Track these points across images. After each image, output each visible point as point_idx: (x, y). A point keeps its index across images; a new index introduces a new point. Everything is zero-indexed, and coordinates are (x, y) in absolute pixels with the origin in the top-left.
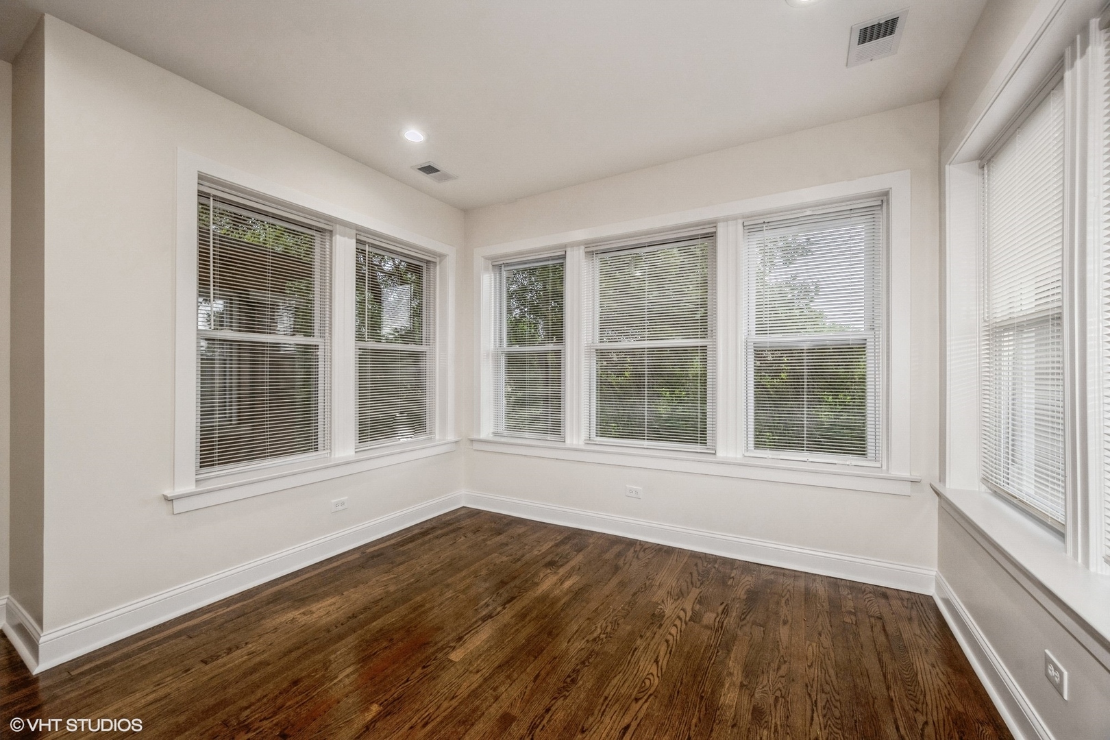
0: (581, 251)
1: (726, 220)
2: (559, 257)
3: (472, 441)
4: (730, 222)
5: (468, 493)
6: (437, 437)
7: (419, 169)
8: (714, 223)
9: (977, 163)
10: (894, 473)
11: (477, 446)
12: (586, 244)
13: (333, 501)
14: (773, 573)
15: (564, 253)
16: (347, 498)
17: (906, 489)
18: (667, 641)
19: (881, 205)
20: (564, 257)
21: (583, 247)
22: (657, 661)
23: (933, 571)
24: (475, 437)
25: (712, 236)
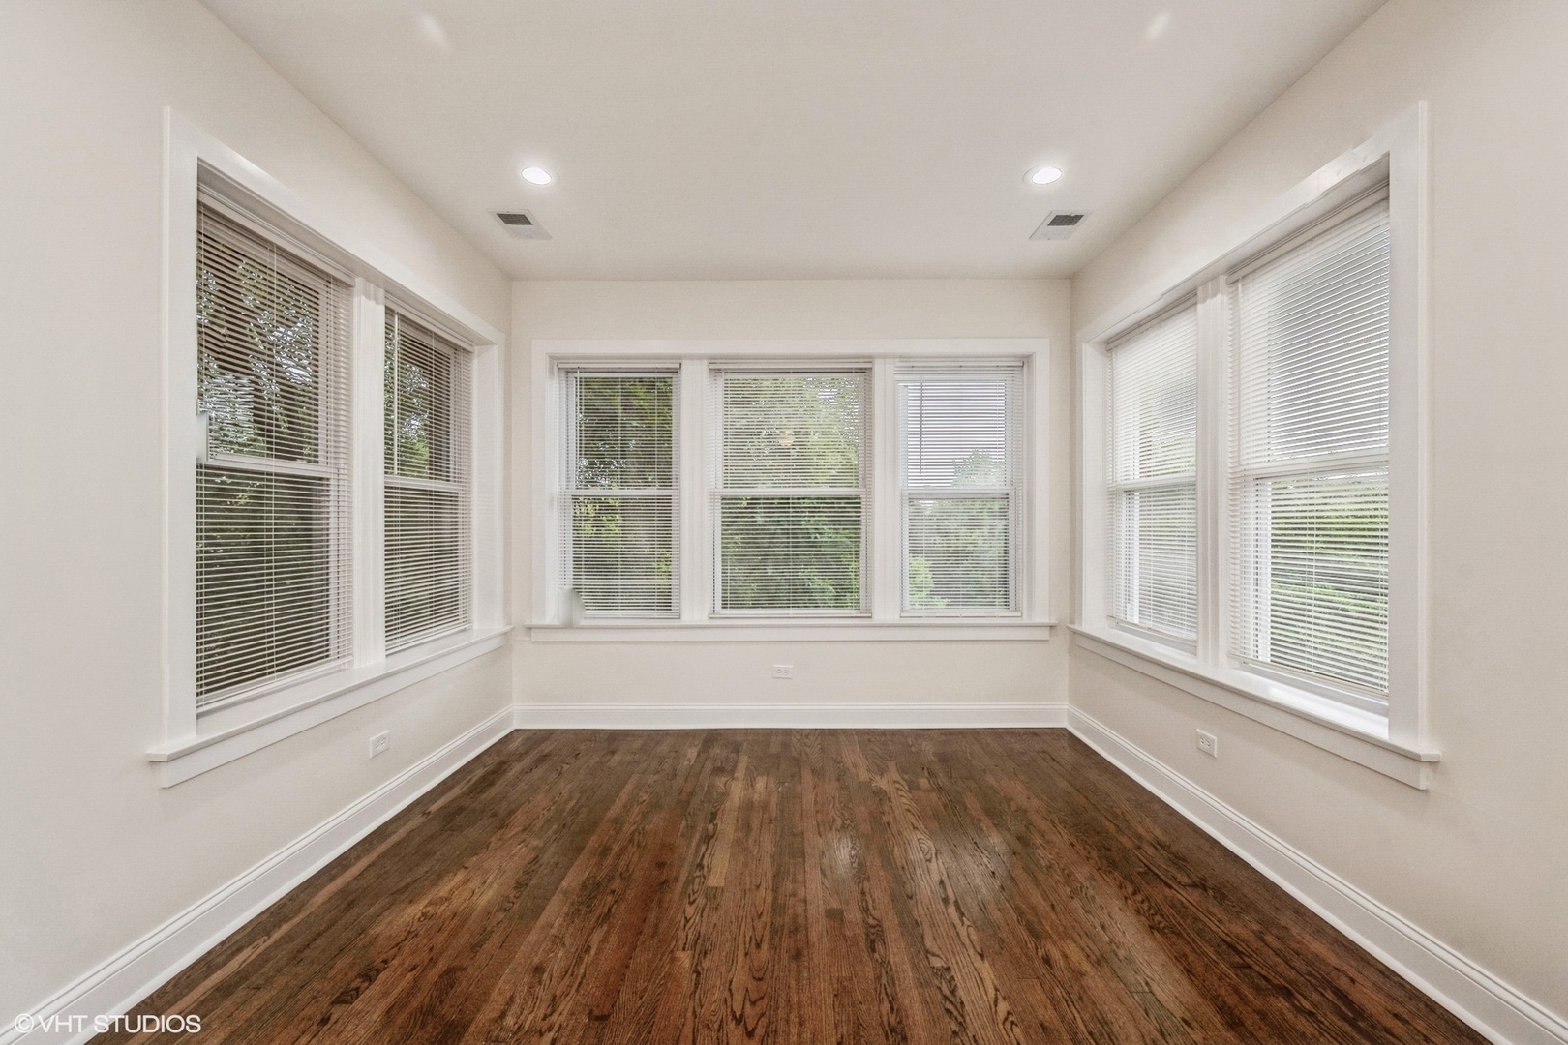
0: (703, 367)
1: (884, 357)
2: (668, 371)
3: (530, 628)
4: (887, 360)
5: (525, 708)
6: (476, 626)
7: (500, 215)
8: (870, 358)
9: (1104, 346)
10: (1038, 620)
11: (536, 636)
12: (711, 359)
13: (371, 739)
14: (941, 734)
15: (678, 366)
16: (388, 731)
17: (1045, 634)
18: (908, 810)
19: (1022, 366)
20: (676, 371)
21: (705, 362)
22: (915, 828)
23: (1065, 706)
24: (535, 622)
25: (865, 371)
